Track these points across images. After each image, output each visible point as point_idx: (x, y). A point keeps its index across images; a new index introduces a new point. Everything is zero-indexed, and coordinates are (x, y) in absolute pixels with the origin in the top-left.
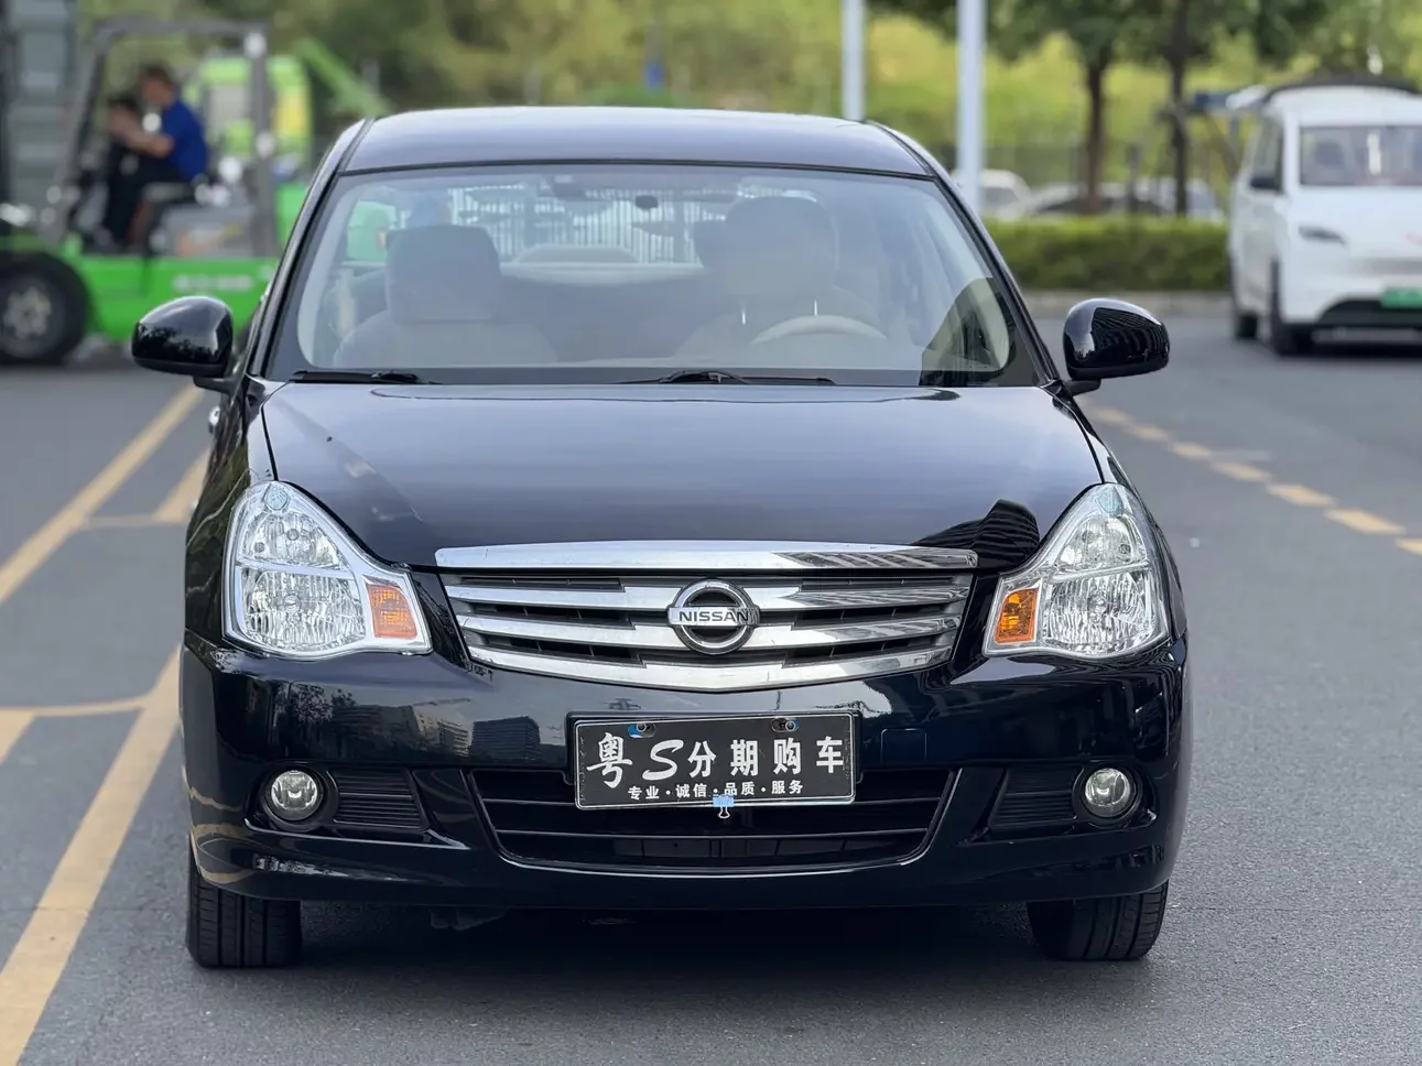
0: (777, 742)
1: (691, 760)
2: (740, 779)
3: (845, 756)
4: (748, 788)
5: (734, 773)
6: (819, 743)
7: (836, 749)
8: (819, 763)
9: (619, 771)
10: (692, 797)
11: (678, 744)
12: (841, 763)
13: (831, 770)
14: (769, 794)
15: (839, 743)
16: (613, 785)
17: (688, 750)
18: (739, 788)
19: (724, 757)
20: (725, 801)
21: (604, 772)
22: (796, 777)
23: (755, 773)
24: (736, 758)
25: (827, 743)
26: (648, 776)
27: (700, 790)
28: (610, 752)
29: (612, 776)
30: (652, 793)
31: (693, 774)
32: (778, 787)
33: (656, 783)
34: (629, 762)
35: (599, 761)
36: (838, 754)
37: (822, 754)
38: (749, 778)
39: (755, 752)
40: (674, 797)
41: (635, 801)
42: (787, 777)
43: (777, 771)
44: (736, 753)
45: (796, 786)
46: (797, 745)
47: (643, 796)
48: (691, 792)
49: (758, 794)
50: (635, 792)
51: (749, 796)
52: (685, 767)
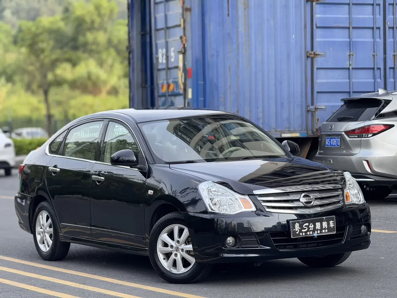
0: (323, 222)
1: (310, 227)
2: (317, 230)
3: (334, 224)
4: (319, 232)
5: (316, 229)
6: (330, 222)
7: (333, 223)
8: (330, 226)
9: (298, 230)
10: (310, 234)
11: (307, 224)
12: (333, 225)
13: (332, 227)
14: (322, 233)
15: (333, 222)
16: (297, 233)
17: (309, 225)
18: (317, 232)
19: (315, 226)
20: (315, 234)
21: (296, 231)
22: (326, 229)
23: (320, 229)
24: (317, 226)
25: (331, 222)
26: (303, 231)
27: (311, 233)
28: (297, 226)
29: (297, 231)
30: (304, 234)
31: (310, 230)
32: (323, 231)
33: (304, 232)
34: (300, 228)
35: (295, 228)
36: (333, 224)
37: (330, 224)
38: (319, 230)
39: (320, 225)
40: (307, 235)
41: (301, 236)
42: (325, 229)
43: (323, 228)
44: (317, 225)
45: (326, 231)
46: (326, 223)
47: (302, 234)
48: (310, 233)
49: (320, 233)
50: (301, 234)
51: (319, 233)
52: (309, 228)
